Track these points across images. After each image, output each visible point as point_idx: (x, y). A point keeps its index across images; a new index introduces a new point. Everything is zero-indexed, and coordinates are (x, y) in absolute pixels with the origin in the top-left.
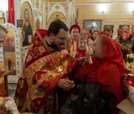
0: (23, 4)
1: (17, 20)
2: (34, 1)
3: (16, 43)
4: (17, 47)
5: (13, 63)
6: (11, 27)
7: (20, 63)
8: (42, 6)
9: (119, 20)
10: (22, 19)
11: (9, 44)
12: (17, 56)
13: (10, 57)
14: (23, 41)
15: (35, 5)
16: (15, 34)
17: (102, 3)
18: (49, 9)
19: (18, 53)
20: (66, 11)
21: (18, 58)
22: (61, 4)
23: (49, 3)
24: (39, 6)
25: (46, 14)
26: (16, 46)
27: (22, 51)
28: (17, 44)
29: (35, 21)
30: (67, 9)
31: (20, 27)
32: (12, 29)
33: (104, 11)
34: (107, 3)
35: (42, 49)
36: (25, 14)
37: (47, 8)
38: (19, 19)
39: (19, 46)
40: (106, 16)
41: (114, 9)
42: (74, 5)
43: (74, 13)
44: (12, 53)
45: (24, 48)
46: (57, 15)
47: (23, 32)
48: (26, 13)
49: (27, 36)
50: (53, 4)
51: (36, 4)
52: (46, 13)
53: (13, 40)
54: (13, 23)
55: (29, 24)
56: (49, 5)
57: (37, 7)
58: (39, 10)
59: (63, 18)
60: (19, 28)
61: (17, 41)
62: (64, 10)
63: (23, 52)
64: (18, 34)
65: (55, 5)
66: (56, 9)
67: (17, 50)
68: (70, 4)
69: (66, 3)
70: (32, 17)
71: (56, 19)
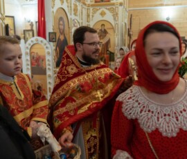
0: (57, 11)
1: (49, 33)
2: (71, 7)
3: (47, 63)
4: (49, 69)
5: (44, 90)
6: (42, 41)
8: (82, 13)
10: (55, 31)
11: (38, 65)
12: (49, 80)
13: (39, 82)
14: (56, 60)
15: (73, 12)
16: (47, 51)
17: (167, 5)
18: (91, 17)
19: (50, 76)
20: (115, 19)
21: (50, 83)
22: (108, 9)
23: (91, 9)
24: (78, 14)
25: (87, 23)
26: (47, 67)
27: (55, 73)
28: (49, 65)
30: (115, 15)
32: (43, 44)
34: (174, 5)
35: (72, 69)
36: (59, 24)
37: (88, 16)
38: (52, 31)
39: (51, 67)
41: (184, 13)
42: (126, 10)
43: (126, 21)
44: (42, 76)
46: (103, 25)
47: (56, 49)
48: (61, 22)
50: (97, 10)
51: (74, 10)
52: (88, 21)
53: (44, 60)
54: (45, 37)
55: (65, 37)
56: (91, 11)
57: (75, 14)
58: (77, 18)
59: (110, 29)
60: (52, 43)
61: (48, 60)
62: (112, 17)
64: (50, 50)
65: (100, 11)
66: (100, 16)
67: (48, 73)
68: (121, 8)
69: (114, 7)
70: (69, 28)
71: (101, 30)
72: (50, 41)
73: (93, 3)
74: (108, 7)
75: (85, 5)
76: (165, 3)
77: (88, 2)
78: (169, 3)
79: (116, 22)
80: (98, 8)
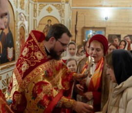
8: (29, 7)
9: (127, 29)
15: (19, 5)
17: (105, 6)
18: (38, 12)
20: (61, 15)
22: (55, 6)
23: (38, 4)
24: (25, 7)
25: (33, 18)
29: (19, 28)
30: (62, 12)
33: (109, 17)
34: (111, 6)
37: (35, 11)
40: (110, 23)
41: (120, 14)
42: (70, 8)
43: (71, 18)
46: (49, 20)
50: (44, 6)
52: (34, 16)
55: (10, 31)
56: (38, 7)
57: (22, 8)
58: (24, 12)
62: (59, 14)
65: (46, 7)
66: (47, 12)
69: (60, 4)
70: (15, 21)
71: (47, 25)
74: (54, 4)
76: (104, 5)
78: (107, 5)
79: (62, 19)
80: (45, 4)
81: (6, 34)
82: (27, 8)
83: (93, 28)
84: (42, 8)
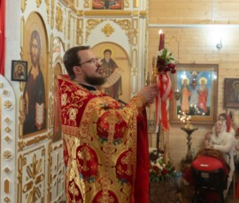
1: (13, 62)
2: (52, 13)
3: (4, 126)
4: (7, 139)
7: (13, 188)
8: (69, 26)
10: (25, 59)
16: (5, 99)
17: (215, 23)
18: (84, 35)
19: (8, 155)
20: (130, 41)
21: (7, 170)
22: (119, 23)
23: (85, 20)
24: (63, 27)
26: (4, 135)
27: (21, 149)
28: (9, 130)
29: (54, 65)
30: (132, 35)
31: (20, 81)
34: (229, 23)
36: (32, 45)
37: (79, 32)
38: (18, 58)
39: (12, 136)
45: (26, 140)
46: (107, 51)
47: (24, 96)
48: (35, 42)
49: (35, 105)
50: (98, 23)
52: (78, 43)
55: (40, 72)
56: (85, 25)
57: (58, 28)
58: (61, 35)
59: (122, 59)
60: (17, 85)
61: (7, 120)
62: (126, 39)
63: (22, 153)
64: (12, 99)
65: (102, 25)
66: (103, 34)
67: (5, 148)
68: (142, 22)
69: (130, 19)
70: (48, 53)
71: (104, 61)
72: (13, 79)
73: (90, 9)
74: (117, 19)
75: (75, 11)
76: (214, 19)
77: (80, 7)
78: (220, 19)
79: (133, 48)
80: (99, 19)
81: (35, 77)
82: (67, 28)
83: (192, 66)
84: (92, 28)
